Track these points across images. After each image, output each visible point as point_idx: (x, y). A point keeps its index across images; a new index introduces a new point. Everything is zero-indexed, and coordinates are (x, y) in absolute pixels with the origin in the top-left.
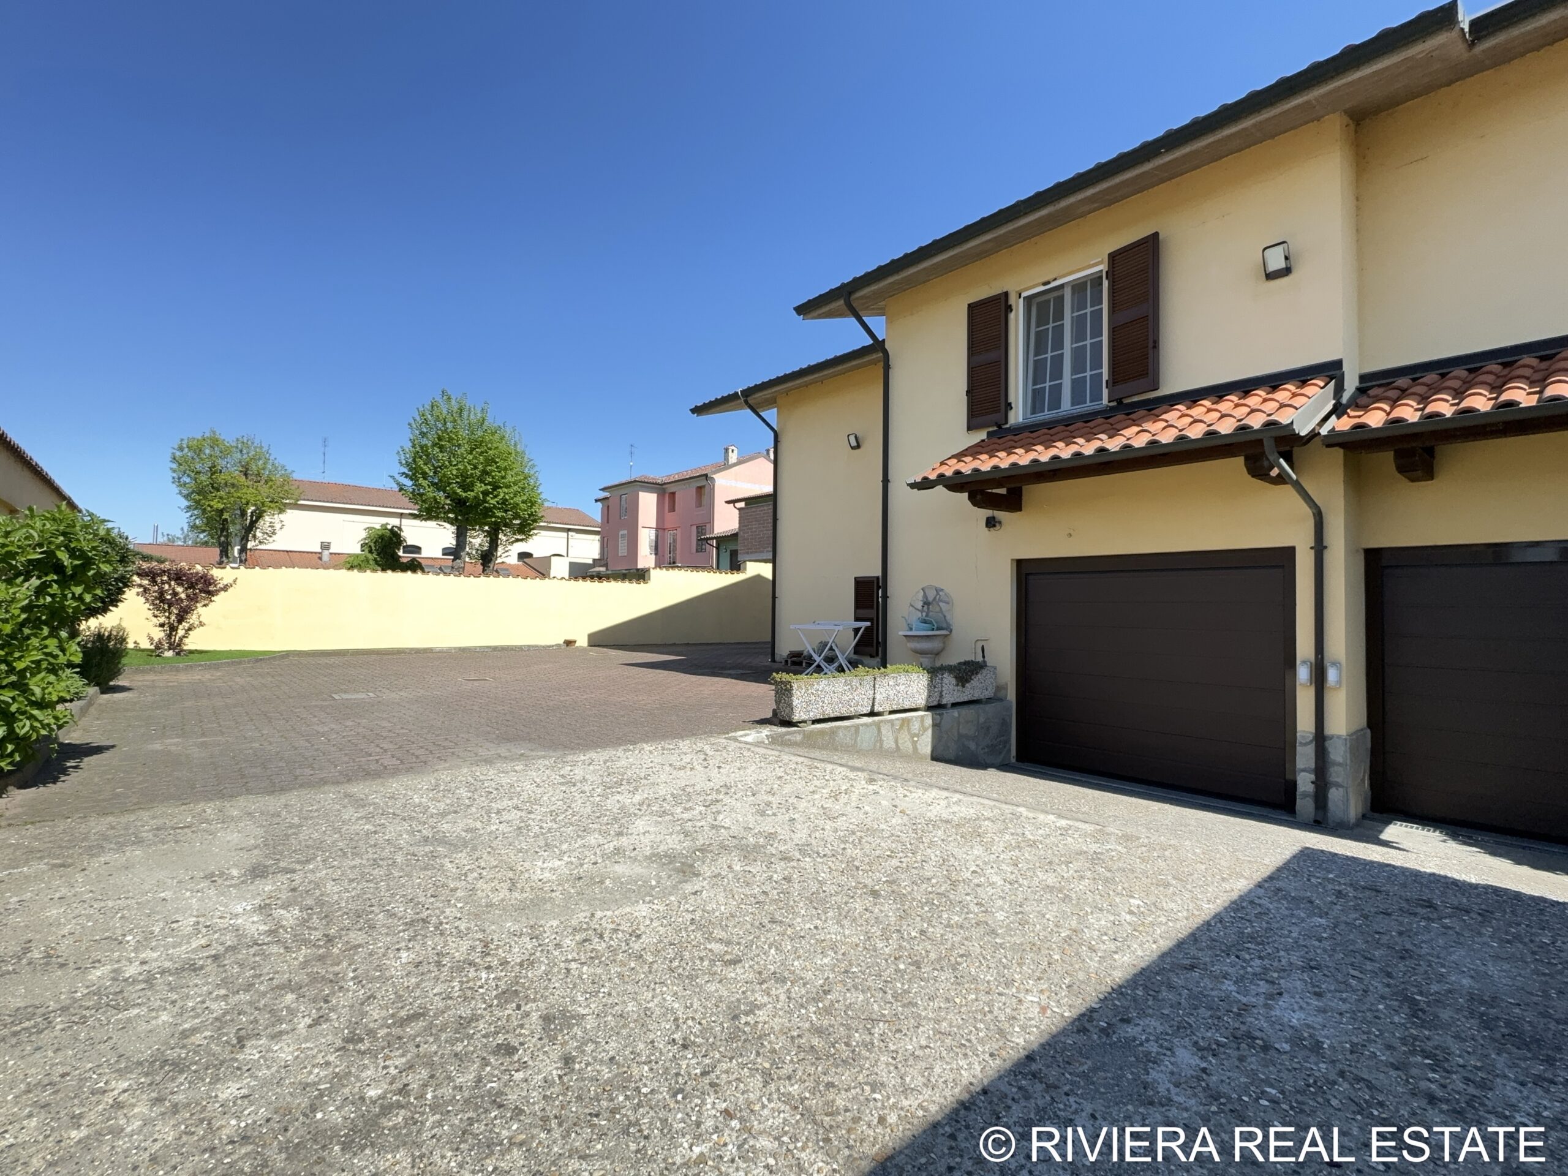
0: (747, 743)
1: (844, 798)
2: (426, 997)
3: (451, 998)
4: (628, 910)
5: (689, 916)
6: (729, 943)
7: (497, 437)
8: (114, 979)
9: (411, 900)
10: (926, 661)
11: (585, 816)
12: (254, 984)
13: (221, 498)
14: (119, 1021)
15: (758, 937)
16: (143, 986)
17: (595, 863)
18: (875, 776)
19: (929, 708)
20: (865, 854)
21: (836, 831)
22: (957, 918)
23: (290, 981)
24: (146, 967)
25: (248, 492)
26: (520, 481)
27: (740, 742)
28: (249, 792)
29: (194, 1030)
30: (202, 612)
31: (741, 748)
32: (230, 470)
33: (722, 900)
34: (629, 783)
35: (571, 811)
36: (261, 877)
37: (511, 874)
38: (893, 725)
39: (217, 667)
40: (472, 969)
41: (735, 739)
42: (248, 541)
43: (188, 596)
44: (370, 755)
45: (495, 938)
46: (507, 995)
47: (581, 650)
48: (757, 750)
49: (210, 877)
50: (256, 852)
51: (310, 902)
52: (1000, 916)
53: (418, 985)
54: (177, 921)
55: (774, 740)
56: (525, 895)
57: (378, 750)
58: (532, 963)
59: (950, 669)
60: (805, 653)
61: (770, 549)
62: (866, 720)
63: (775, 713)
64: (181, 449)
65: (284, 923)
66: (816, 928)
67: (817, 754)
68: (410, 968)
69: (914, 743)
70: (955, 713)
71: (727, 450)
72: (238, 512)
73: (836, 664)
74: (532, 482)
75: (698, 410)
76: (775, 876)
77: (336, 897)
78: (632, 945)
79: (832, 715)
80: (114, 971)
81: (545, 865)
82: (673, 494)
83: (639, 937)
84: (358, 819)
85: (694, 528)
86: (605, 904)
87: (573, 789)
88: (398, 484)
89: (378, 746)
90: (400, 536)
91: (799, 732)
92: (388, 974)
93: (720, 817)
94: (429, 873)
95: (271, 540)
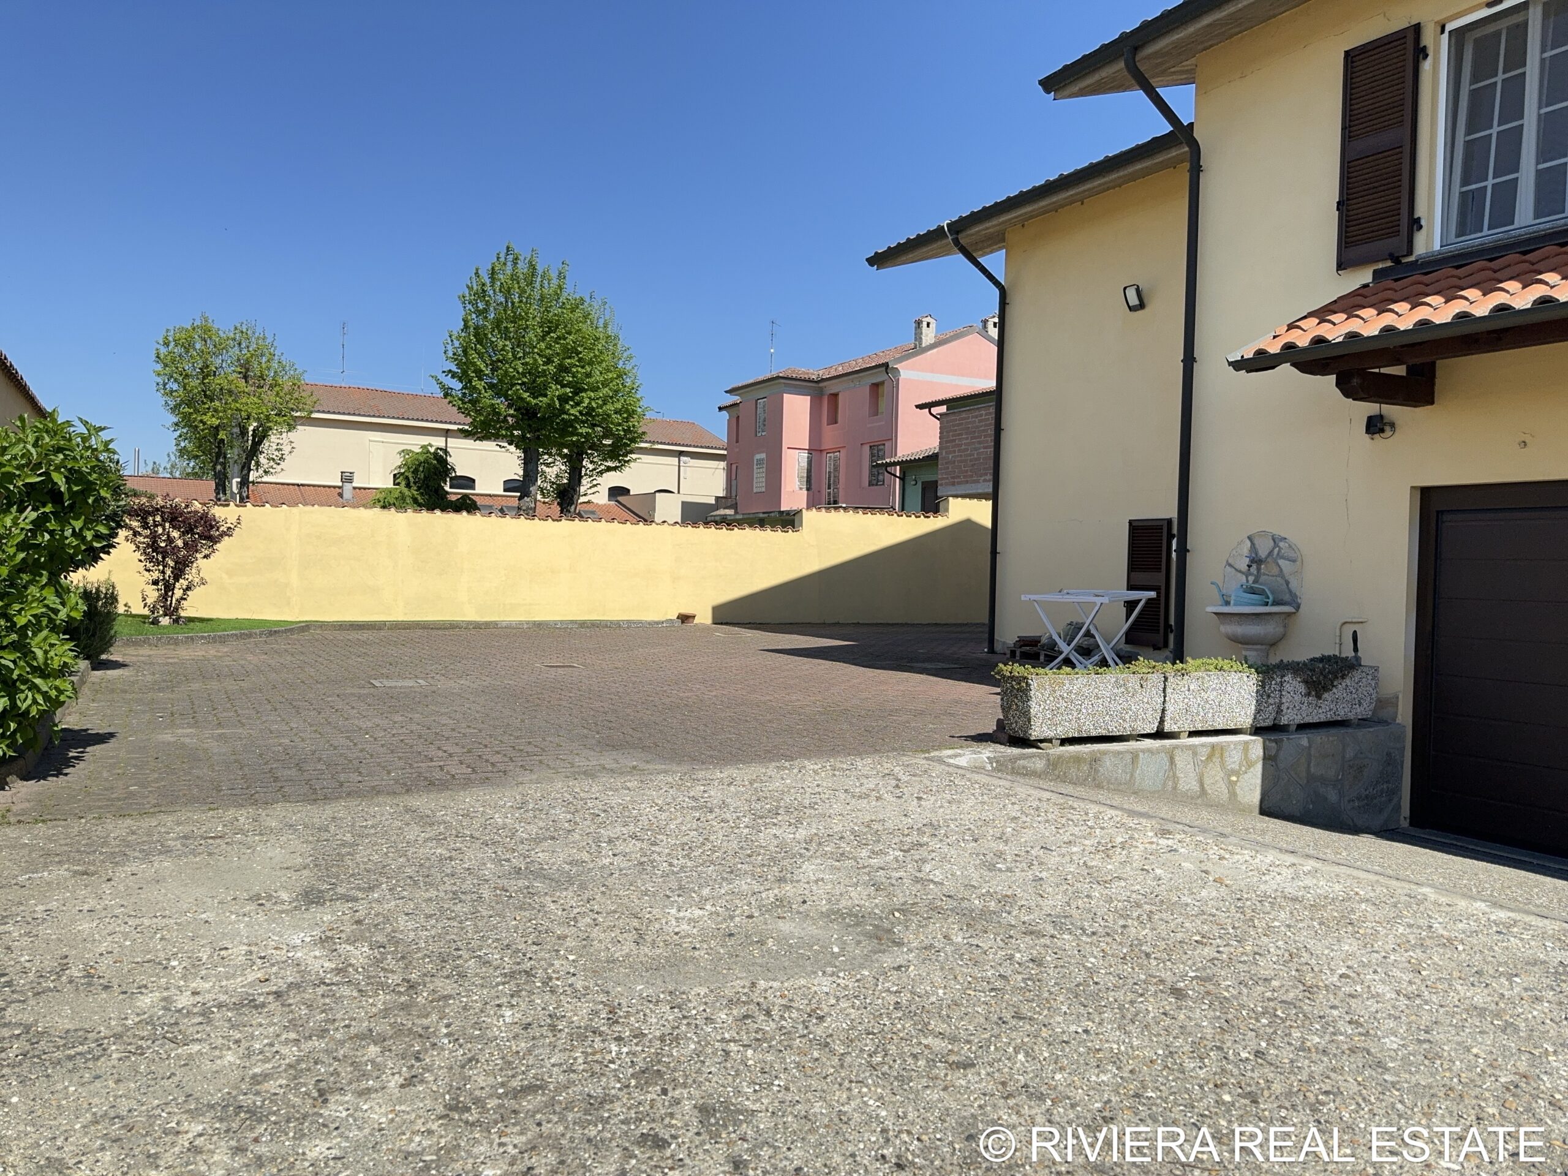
0: (958, 767)
1: (1119, 856)
2: (542, 1067)
3: (574, 1071)
4: (803, 982)
5: (892, 999)
6: (953, 1039)
7: (578, 314)
8: (165, 1008)
9: (508, 946)
10: (1252, 655)
11: (730, 853)
12: (327, 1030)
13: (216, 410)
14: (178, 1056)
15: (998, 1036)
16: (200, 1019)
17: (751, 917)
18: (1170, 827)
19: (1257, 731)
20: (1159, 937)
21: (1110, 900)
22: (1317, 1040)
23: (370, 1030)
24: (198, 999)
25: (249, 403)
26: (612, 380)
27: (949, 765)
28: (286, 798)
29: (266, 1077)
30: (204, 566)
31: (951, 774)
32: (227, 373)
33: (938, 980)
34: (788, 812)
35: (709, 846)
36: (317, 903)
37: (635, 923)
38: (1195, 754)
39: (223, 640)
40: (597, 1039)
41: (941, 761)
42: (250, 470)
43: (186, 544)
44: (431, 760)
45: (624, 1002)
46: (648, 1075)
47: (703, 628)
48: (976, 777)
49: (255, 898)
50: (306, 873)
51: (380, 938)
52: (1392, 1043)
53: (529, 1051)
54: (226, 949)
55: (1001, 767)
56: (658, 951)
57: (440, 753)
58: (677, 1038)
59: (1296, 668)
60: (1044, 640)
61: (990, 477)
62: (1148, 743)
63: (1000, 724)
64: (167, 344)
65: (354, 961)
66: (1086, 1031)
67: (1069, 789)
68: (517, 1029)
69: (1231, 785)
70: (1304, 739)
71: (919, 323)
72: (237, 430)
73: (1096, 658)
74: (629, 383)
75: (878, 260)
76: (1018, 955)
77: (412, 935)
78: (811, 1028)
79: (1094, 733)
80: (165, 999)
81: (681, 914)
82: (835, 396)
83: (821, 1018)
84: (426, 840)
85: (867, 448)
86: (768, 971)
87: (710, 817)
88: (443, 387)
89: (439, 749)
90: (446, 462)
91: (1039, 756)
92: (490, 1034)
93: (927, 867)
94: (527, 914)
95: (279, 468)
